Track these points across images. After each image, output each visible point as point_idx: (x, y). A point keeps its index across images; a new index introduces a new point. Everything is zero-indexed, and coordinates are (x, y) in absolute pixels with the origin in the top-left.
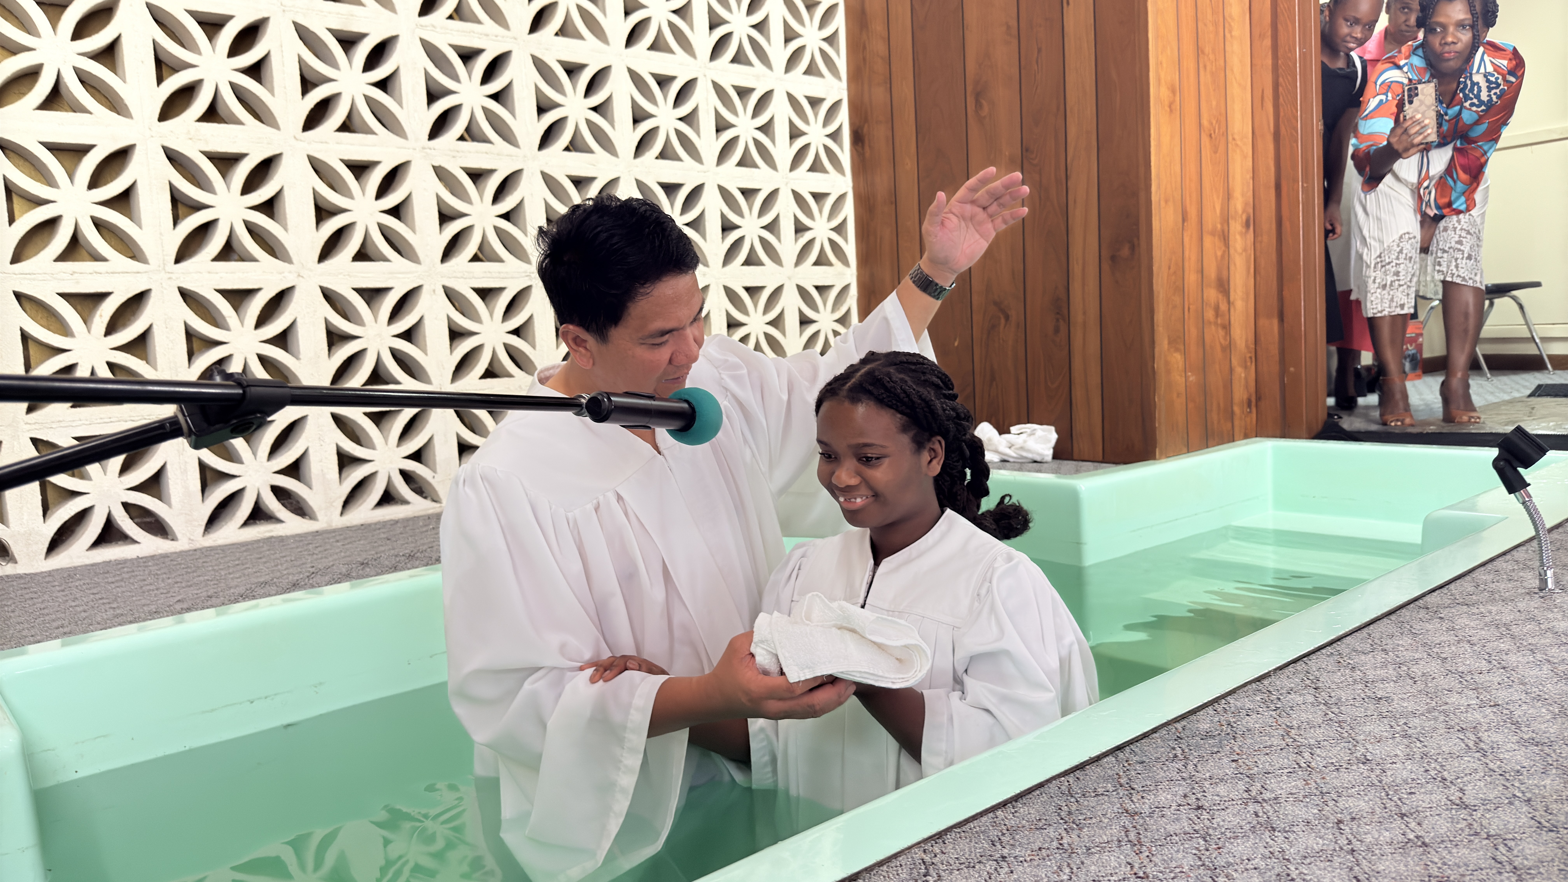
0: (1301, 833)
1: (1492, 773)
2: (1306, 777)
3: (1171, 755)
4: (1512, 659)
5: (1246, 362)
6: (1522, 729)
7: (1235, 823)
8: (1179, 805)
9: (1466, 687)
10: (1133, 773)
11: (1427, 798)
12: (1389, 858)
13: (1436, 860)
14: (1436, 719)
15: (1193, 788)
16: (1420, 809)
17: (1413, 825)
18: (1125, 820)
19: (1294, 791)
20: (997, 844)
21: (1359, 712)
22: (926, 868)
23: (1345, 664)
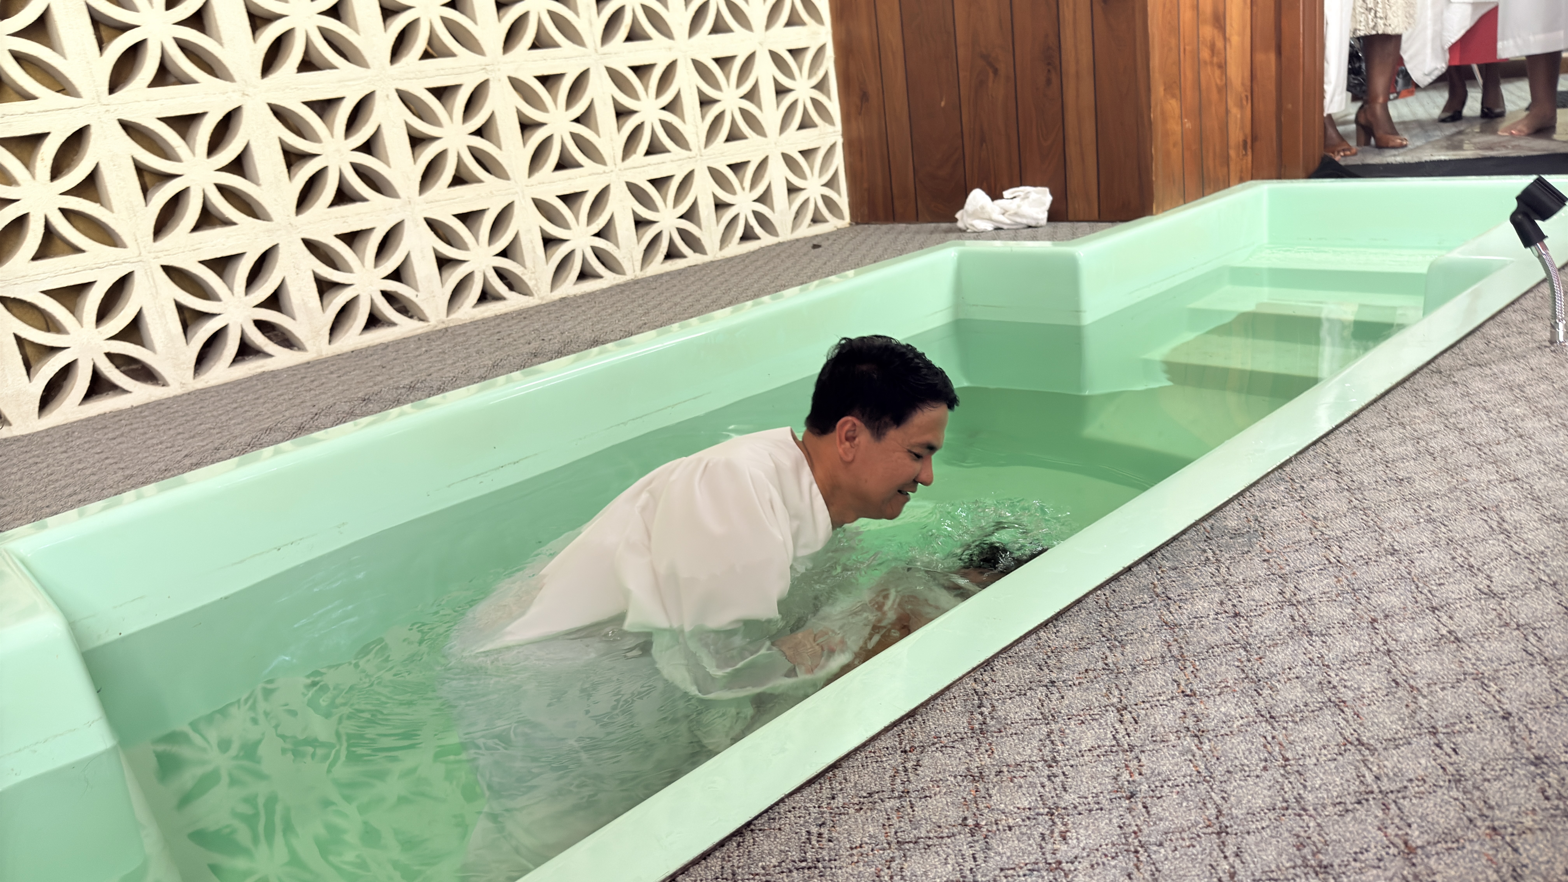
0: (1337, 636)
1: (1517, 556)
2: (1337, 574)
3: (1203, 558)
4: (1529, 425)
5: (1241, 100)
6: (1544, 505)
7: (1273, 629)
8: (1217, 614)
9: (1486, 460)
10: (1168, 581)
11: (1455, 588)
12: (1425, 657)
13: (1470, 656)
14: (1458, 499)
15: (1229, 594)
16: (1451, 601)
17: (1444, 619)
18: (1166, 634)
19: (1327, 590)
20: (1045, 668)
21: (1383, 497)
22: (979, 699)
23: (1364, 442)
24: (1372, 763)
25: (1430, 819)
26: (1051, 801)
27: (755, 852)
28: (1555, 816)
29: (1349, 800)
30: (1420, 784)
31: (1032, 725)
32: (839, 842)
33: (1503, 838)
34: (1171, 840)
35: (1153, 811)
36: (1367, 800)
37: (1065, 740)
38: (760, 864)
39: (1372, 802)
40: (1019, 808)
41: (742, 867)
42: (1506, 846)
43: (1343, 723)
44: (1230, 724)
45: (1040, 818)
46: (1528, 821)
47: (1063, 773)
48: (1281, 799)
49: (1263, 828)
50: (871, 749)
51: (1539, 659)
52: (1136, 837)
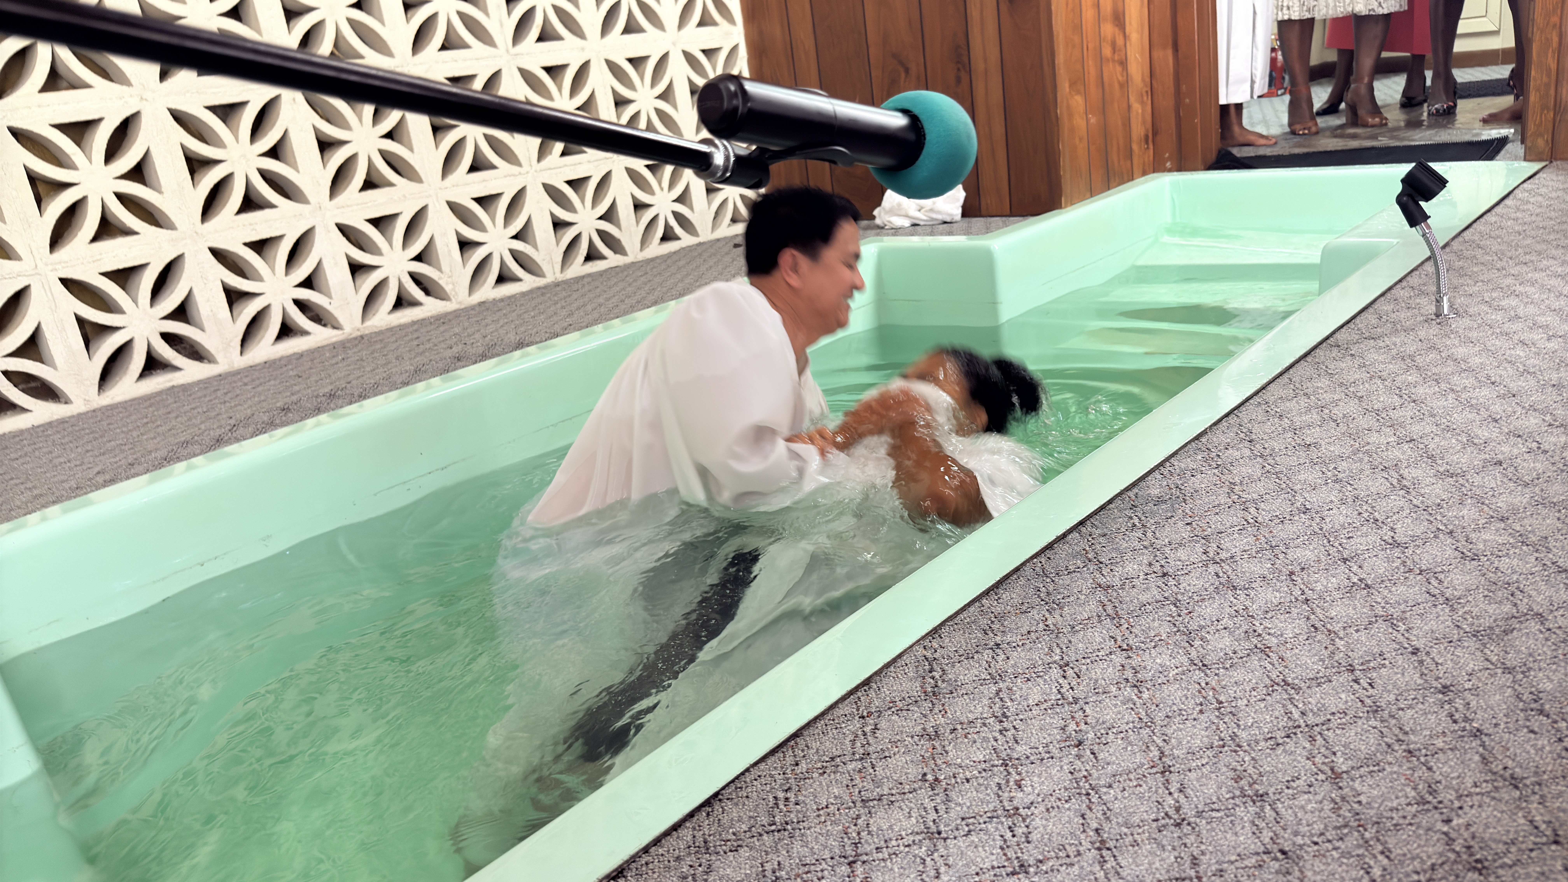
0: (1259, 589)
1: (1416, 509)
2: (1255, 533)
3: (1129, 525)
4: (1421, 391)
5: (1142, 96)
6: (1438, 462)
7: (1200, 586)
8: (1147, 574)
9: (1384, 425)
10: (1098, 547)
11: (1363, 540)
12: (1339, 603)
13: (1379, 600)
14: (1361, 460)
15: (1156, 556)
16: (1359, 552)
17: (1355, 568)
18: (1100, 595)
19: (1247, 548)
20: (989, 632)
21: (1293, 461)
22: (929, 664)
23: (1273, 413)
24: (1298, 700)
25: (1352, 747)
26: (1005, 753)
27: (725, 820)
28: (1463, 736)
29: (1279, 734)
30: (1342, 716)
31: (981, 685)
32: (806, 804)
33: (1418, 759)
34: (1119, 781)
35: (1101, 756)
36: (1295, 734)
37: (1013, 697)
38: (731, 831)
39: (1299, 735)
40: (974, 762)
41: (713, 834)
42: (1421, 765)
43: (1269, 667)
44: (1166, 673)
45: (995, 769)
46: (1439, 743)
47: (1014, 727)
48: (1217, 738)
49: (1203, 765)
50: (830, 717)
51: (1441, 600)
52: (1086, 782)
